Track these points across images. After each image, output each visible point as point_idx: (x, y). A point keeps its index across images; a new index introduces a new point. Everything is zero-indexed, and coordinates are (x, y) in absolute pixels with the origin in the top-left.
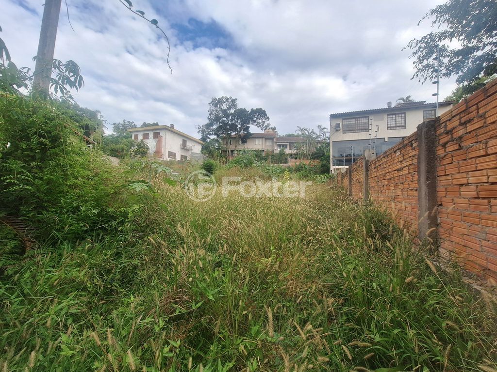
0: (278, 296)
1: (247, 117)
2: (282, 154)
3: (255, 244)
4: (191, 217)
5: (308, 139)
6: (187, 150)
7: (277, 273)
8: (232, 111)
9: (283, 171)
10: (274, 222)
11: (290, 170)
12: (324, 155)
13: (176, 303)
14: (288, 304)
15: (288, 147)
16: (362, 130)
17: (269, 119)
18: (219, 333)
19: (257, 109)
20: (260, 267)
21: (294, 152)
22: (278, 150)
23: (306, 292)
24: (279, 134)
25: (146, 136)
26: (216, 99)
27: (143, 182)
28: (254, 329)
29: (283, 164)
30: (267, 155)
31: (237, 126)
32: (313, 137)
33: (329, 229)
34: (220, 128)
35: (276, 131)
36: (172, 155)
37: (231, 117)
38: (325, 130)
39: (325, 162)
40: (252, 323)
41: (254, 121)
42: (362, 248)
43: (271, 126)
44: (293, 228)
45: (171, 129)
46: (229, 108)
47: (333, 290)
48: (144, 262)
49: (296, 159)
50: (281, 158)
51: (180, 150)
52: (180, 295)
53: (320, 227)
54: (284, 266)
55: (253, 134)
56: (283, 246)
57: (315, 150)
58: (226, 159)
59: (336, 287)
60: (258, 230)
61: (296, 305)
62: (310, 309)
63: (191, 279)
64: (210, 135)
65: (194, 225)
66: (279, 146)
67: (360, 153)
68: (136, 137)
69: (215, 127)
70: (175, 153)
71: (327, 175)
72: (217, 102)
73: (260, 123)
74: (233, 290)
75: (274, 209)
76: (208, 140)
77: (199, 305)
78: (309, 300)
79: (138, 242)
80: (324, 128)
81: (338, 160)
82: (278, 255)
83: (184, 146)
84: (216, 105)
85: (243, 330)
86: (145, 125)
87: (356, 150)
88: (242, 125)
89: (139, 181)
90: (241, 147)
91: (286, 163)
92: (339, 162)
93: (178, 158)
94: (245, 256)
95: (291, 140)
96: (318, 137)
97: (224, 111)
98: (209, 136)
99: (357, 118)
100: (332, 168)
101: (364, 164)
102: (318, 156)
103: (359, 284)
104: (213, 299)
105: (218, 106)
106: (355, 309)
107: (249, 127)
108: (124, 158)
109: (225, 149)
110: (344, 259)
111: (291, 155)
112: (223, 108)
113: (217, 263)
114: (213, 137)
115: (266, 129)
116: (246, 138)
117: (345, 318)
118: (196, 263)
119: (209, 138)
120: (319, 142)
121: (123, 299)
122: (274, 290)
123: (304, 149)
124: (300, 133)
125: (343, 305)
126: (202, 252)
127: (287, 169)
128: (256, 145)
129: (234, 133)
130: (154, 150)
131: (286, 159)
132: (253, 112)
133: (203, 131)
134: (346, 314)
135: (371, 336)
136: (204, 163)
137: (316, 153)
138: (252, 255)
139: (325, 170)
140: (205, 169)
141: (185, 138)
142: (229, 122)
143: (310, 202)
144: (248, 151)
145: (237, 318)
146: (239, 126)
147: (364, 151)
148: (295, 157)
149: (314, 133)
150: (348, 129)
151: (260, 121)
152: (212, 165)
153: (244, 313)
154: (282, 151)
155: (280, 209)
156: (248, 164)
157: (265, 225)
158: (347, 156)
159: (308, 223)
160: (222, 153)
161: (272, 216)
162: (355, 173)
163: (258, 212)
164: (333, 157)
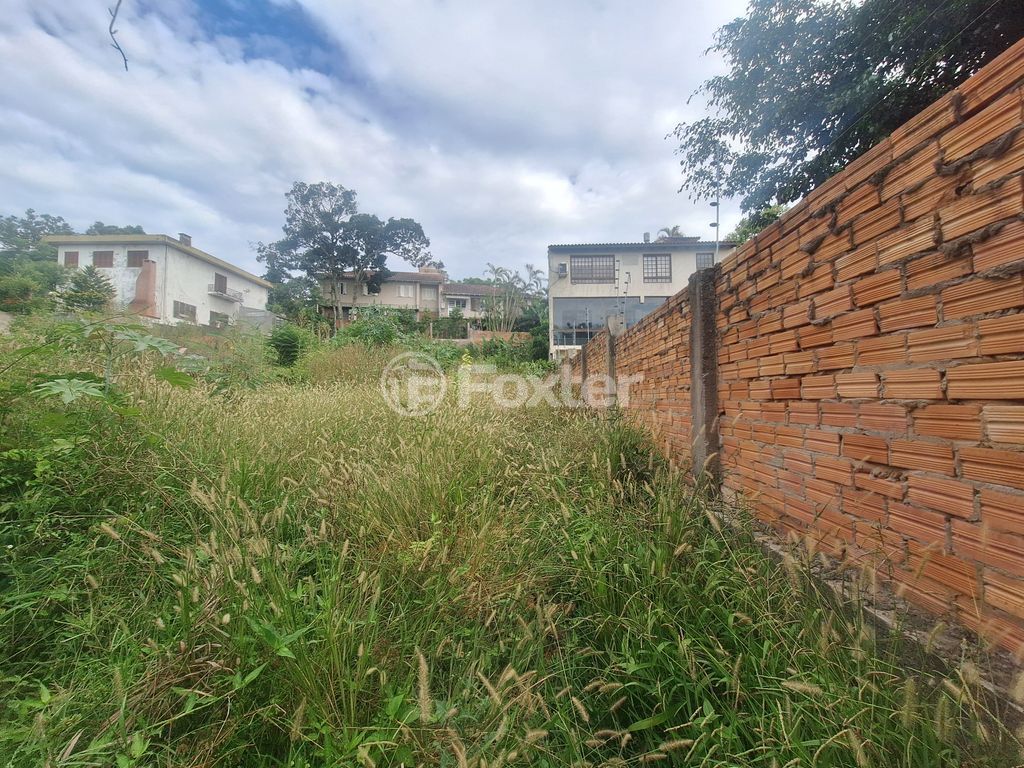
0: (447, 618)
1: (381, 235)
2: (455, 318)
3: (396, 513)
4: (237, 464)
5: (508, 291)
6: (230, 301)
7: (446, 570)
8: (345, 218)
9: (458, 354)
10: (439, 462)
11: (473, 353)
12: (538, 323)
13: (187, 684)
14: (468, 632)
15: (469, 306)
16: (603, 279)
17: (428, 244)
18: (306, 732)
19: (402, 219)
20: (407, 561)
21: (480, 315)
22: (447, 311)
23: (503, 601)
24: (450, 278)
25: (103, 259)
26: (304, 185)
27: (84, 377)
28: (394, 702)
29: (457, 340)
30: (426, 320)
31: (358, 254)
32: (518, 286)
33: (547, 468)
34: (314, 254)
35: (444, 269)
36: (184, 310)
37: (341, 231)
38: (539, 275)
39: (540, 337)
40: (389, 691)
41: (397, 246)
42: (605, 499)
43: (433, 260)
44: (479, 473)
45: (182, 248)
46: (338, 211)
47: (555, 587)
48: (89, 592)
49: (484, 329)
50: (454, 327)
51: (208, 300)
52: (201, 660)
53: (530, 466)
54: (459, 552)
55: (394, 274)
56: (456, 510)
57: (521, 313)
58: (332, 325)
59: (560, 580)
60: (404, 481)
61: (483, 630)
62: (512, 635)
63: (227, 618)
64: (291, 268)
65: (245, 484)
66: (451, 301)
67: (600, 322)
68: (72, 259)
69: (302, 251)
70: (194, 308)
71: (544, 362)
72: (307, 194)
73: (409, 251)
74: (344, 625)
75: (437, 433)
76: (286, 281)
77: (253, 675)
78: (510, 616)
79: (68, 540)
80: (538, 272)
81: (564, 334)
82: (446, 531)
83: (220, 289)
84: (304, 200)
85: (368, 709)
86: (100, 228)
87: (594, 317)
88: (368, 252)
89: (71, 376)
90: (367, 301)
91: (464, 337)
92: (565, 338)
93: (203, 318)
94: (375, 540)
95: (473, 290)
96: (526, 287)
97: (326, 217)
98: (288, 272)
99: (595, 256)
100: (553, 349)
101: (607, 343)
102: (527, 325)
103: (600, 568)
104: (290, 655)
105: (311, 202)
106: (594, 618)
107: (385, 257)
108: (29, 313)
109: (329, 304)
110: (574, 524)
111: (474, 321)
112: (321, 208)
113: (306, 565)
114: (297, 274)
115: (422, 265)
116: (378, 281)
117: (576, 639)
118: (243, 574)
119: (289, 276)
120: (528, 297)
121: (14, 705)
122: (438, 608)
123: (501, 311)
124: (493, 278)
125: (572, 615)
126: (259, 546)
127: (467, 350)
128: (403, 298)
129: (351, 269)
130: (130, 295)
131: (465, 330)
132: (393, 224)
133: (271, 258)
134: (578, 631)
135: (620, 665)
136: (274, 332)
137: (522, 320)
138: (390, 538)
139: (540, 353)
140: (277, 347)
141: (222, 274)
142: (338, 243)
143: (512, 416)
144: (382, 310)
145: (353, 686)
146: (363, 253)
147: (607, 318)
148: (483, 325)
149: (520, 280)
150: (580, 276)
151: (409, 246)
152: (296, 339)
153: (370, 671)
154: (456, 312)
155: (451, 433)
156: (384, 338)
157: (419, 467)
158: (579, 328)
159: (507, 458)
160: (321, 312)
161: (433, 447)
162: (593, 358)
163: (403, 442)
164: (555, 327)
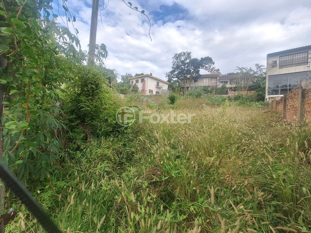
0: (218, 183)
1: (197, 64)
2: (223, 88)
3: (202, 148)
4: (162, 128)
5: (246, 75)
6: (160, 88)
7: (218, 168)
8: (188, 61)
9: (224, 100)
10: (216, 134)
11: (230, 99)
12: (260, 87)
13: (154, 175)
14: (225, 190)
15: (229, 83)
16: (299, 64)
17: (214, 63)
18: (178, 197)
19: (205, 57)
20: (205, 163)
21: (234, 86)
22: (220, 85)
23: (239, 184)
24: (222, 74)
25: (137, 81)
26: (177, 54)
27: (136, 107)
28: (201, 200)
29: (224, 95)
30: (212, 89)
31: (191, 71)
32: (251, 73)
33: (261, 142)
34: (179, 73)
35: (219, 71)
36: (151, 91)
37: (187, 65)
38: (262, 67)
39: (261, 92)
40: (199, 196)
41: (203, 66)
42: (293, 160)
43: (216, 69)
44: (231, 140)
45: (150, 76)
46: (186, 59)
47: (263, 187)
48: (137, 150)
49: (235, 91)
50: (223, 91)
51: (155, 88)
52: (156, 171)
53: (254, 140)
54: (223, 165)
55: (202, 75)
56: (222, 151)
57: (252, 84)
58: (184, 93)
59: (265, 185)
60: (204, 139)
61: (231, 191)
62: (242, 196)
63: (162, 162)
64: (173, 78)
65: (164, 133)
66: (222, 82)
67: (296, 84)
68: (132, 82)
69: (176, 73)
70: (153, 91)
71: (262, 102)
72: (177, 56)
73: (207, 67)
74: (187, 174)
75: (216, 125)
76: (172, 81)
77: (166, 178)
78: (242, 190)
79: (134, 140)
80: (261, 66)
81: (273, 90)
82: (218, 157)
83: (158, 86)
84: (177, 59)
85: (193, 198)
86: (137, 75)
87: (293, 82)
88: (194, 70)
89: (134, 106)
90: (193, 85)
91: (227, 94)
92: (275, 91)
93: (154, 93)
94: (195, 154)
95: (231, 77)
96: (255, 73)
97: (183, 62)
98: (173, 79)
99: (294, 54)
100: (267, 97)
101: (300, 93)
102: (254, 88)
103: (288, 186)
104: (174, 176)
105: (179, 58)
106: (284, 204)
107: (199, 71)
108: (127, 94)
109: (183, 87)
110: (274, 166)
111: (231, 88)
112: (181, 60)
113: (177, 156)
114: (175, 79)
115: (212, 71)
116: (197, 78)
117: (273, 209)
118: (165, 154)
119: (173, 80)
120: (256, 77)
121: (127, 168)
122: (215, 179)
123: (243, 83)
124: (239, 71)
125: (272, 199)
126: (168, 148)
127: (227, 98)
128: (205, 83)
129: (189, 76)
130: (141, 89)
131: (227, 91)
132: (203, 59)
133: (169, 76)
134: (275, 206)
135: (297, 226)
136: (169, 95)
137: (253, 86)
138: (200, 154)
139: (261, 98)
140: (170, 99)
141: (158, 81)
142: (186, 69)
143: (246, 122)
144: (198, 87)
145: (189, 191)
146: (193, 70)
147: (301, 81)
148: (235, 89)
149: (252, 71)
150: (285, 64)
151: (207, 66)
152: (174, 97)
153: (194, 188)
154: (223, 85)
155: (221, 126)
156: (198, 96)
157: (210, 135)
158: (283, 87)
159: (244, 137)
160: (181, 89)
161: (215, 129)
162: (290, 100)
163: (205, 127)
164: (269, 88)
